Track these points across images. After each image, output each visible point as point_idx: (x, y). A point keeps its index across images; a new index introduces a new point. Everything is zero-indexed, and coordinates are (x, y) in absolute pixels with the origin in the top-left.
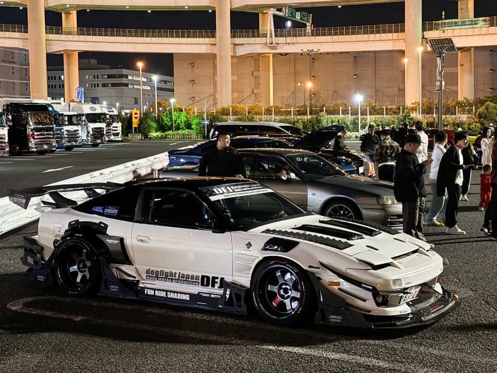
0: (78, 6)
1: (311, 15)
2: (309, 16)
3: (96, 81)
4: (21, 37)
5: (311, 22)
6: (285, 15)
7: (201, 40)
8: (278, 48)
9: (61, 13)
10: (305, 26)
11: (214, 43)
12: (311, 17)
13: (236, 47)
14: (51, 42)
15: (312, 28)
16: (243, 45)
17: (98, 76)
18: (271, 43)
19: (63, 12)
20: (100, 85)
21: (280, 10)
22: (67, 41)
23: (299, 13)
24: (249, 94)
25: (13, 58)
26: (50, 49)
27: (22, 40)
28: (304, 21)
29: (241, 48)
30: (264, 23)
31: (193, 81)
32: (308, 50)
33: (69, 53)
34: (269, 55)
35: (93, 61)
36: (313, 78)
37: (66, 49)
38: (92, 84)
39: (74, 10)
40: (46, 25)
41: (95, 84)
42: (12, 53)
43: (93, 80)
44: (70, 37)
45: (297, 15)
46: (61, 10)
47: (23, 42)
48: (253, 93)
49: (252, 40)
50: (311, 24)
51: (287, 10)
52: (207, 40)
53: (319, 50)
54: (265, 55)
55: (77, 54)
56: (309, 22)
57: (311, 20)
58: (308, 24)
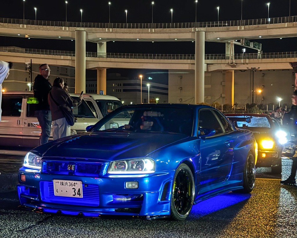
0: (108, 39)
1: (261, 44)
2: (260, 45)
3: (119, 88)
4: (70, 59)
5: (261, 49)
6: (242, 44)
7: (185, 61)
8: (237, 66)
9: (97, 44)
10: (257, 51)
11: (194, 63)
12: (261, 46)
13: (209, 65)
14: (89, 62)
15: (262, 53)
16: (213, 64)
17: (120, 84)
18: (232, 63)
19: (98, 42)
20: (122, 91)
21: (239, 41)
22: (99, 61)
23: (253, 43)
24: (218, 98)
25: (66, 72)
26: (88, 67)
27: (71, 61)
28: (256, 48)
29: (212, 66)
30: (228, 50)
31: (181, 88)
32: (252, 68)
33: (101, 69)
34: (231, 71)
35: (118, 75)
36: (263, 87)
37: (98, 66)
38: (116, 90)
39: (105, 41)
40: (86, 51)
41: (118, 90)
42: (67, 69)
43: (118, 87)
44: (101, 59)
45: (251, 44)
46: (97, 41)
47: (72, 62)
48: (221, 97)
49: (219, 61)
50: (261, 50)
51: (244, 41)
52: (189, 61)
53: (259, 68)
54: (229, 71)
55: (106, 69)
56: (259, 49)
57: (261, 47)
58: (259, 50)
